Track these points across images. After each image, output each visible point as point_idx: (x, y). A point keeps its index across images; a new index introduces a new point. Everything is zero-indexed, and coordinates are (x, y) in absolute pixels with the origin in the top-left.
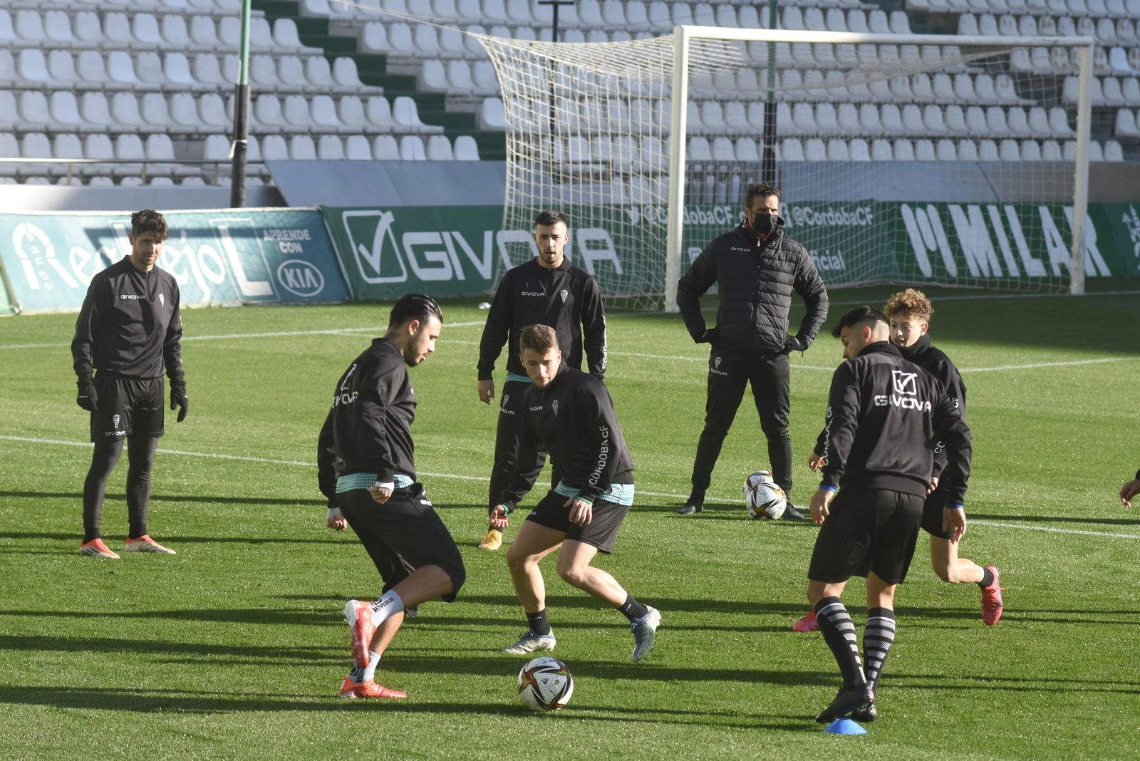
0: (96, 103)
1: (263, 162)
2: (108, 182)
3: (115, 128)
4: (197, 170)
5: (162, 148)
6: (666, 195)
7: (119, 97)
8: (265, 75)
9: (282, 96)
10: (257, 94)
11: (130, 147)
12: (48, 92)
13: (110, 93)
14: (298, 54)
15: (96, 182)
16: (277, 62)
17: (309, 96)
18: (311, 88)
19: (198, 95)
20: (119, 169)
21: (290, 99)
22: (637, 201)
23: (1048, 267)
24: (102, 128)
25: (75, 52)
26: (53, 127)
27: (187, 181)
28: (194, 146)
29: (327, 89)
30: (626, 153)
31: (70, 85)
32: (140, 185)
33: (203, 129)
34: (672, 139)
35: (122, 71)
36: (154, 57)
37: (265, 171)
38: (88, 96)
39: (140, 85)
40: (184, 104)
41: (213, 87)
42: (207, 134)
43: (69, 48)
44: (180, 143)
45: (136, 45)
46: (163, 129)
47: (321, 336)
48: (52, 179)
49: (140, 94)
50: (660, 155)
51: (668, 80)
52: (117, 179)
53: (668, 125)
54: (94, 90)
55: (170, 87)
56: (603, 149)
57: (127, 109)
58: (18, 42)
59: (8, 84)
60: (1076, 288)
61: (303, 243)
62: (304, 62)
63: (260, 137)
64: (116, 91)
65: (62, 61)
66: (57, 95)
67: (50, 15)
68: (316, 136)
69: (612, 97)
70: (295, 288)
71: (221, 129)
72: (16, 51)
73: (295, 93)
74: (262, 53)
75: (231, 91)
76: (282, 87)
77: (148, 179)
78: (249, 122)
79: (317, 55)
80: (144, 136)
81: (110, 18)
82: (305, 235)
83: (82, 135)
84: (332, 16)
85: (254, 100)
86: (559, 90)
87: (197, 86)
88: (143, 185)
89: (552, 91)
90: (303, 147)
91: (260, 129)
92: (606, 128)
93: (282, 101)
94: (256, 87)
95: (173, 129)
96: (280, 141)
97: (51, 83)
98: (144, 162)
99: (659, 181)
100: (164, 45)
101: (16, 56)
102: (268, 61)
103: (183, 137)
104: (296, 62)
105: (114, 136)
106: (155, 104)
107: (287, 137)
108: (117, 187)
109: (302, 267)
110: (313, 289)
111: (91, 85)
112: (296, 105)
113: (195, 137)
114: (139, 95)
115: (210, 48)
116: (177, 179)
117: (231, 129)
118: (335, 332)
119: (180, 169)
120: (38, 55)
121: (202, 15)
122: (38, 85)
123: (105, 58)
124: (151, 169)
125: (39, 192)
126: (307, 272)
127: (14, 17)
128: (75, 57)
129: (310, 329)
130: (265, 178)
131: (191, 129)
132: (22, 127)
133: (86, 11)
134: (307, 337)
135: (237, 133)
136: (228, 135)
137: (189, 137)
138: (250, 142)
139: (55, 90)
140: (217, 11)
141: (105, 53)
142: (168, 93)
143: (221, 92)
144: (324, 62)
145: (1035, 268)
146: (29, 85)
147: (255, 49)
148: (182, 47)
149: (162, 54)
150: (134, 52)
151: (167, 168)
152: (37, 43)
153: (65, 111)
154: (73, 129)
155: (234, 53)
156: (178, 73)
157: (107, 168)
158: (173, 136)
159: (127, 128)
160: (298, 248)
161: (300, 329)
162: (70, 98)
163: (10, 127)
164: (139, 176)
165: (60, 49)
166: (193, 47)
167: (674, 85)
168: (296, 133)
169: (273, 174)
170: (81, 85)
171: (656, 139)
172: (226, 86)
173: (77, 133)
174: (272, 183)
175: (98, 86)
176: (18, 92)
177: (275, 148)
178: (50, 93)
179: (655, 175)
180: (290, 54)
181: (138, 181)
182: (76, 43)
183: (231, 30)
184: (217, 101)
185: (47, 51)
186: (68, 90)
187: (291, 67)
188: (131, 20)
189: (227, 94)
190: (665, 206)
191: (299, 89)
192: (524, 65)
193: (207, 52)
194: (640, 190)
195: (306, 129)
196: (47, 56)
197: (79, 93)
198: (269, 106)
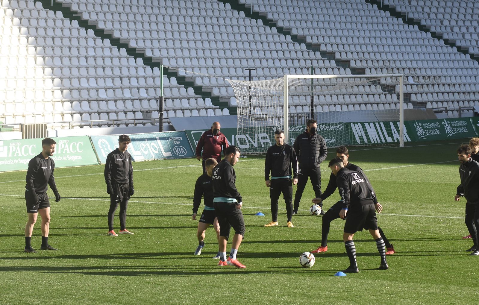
0: (120, 104)
1: (168, 118)
2: (124, 126)
3: (126, 110)
4: (150, 121)
5: (139, 115)
6: (283, 123)
8: (168, 93)
9: (173, 99)
10: (166, 99)
11: (130, 116)
12: (107, 101)
13: (124, 100)
14: (177, 87)
15: (121, 126)
16: (171, 89)
17: (181, 99)
18: (181, 97)
19: (149, 100)
20: (127, 122)
21: (175, 100)
22: (275, 125)
23: (393, 140)
24: (122, 110)
25: (114, 89)
26: (109, 111)
27: (146, 124)
28: (148, 114)
29: (186, 97)
30: (271, 112)
33: (151, 109)
34: (284, 107)
35: (127, 94)
36: (136, 89)
37: (169, 121)
38: (118, 101)
39: (132, 98)
40: (145, 103)
41: (153, 97)
42: (152, 111)
43: (112, 88)
44: (144, 114)
45: (131, 87)
46: (140, 110)
47: (186, 167)
48: (109, 126)
49: (133, 100)
50: (281, 112)
51: (283, 90)
52: (127, 125)
53: (283, 103)
54: (120, 100)
55: (141, 98)
56: (265, 111)
57: (129, 105)
58: (98, 87)
59: (96, 99)
60: (401, 145)
61: (180, 141)
62: (179, 89)
63: (167, 111)
64: (126, 100)
65: (110, 92)
66: (109, 102)
67: (106, 79)
68: (183, 110)
69: (267, 96)
70: (178, 154)
71: (156, 109)
72: (97, 90)
73: (177, 98)
74: (167, 87)
75: (158, 98)
76: (173, 97)
77: (136, 124)
78: (164, 107)
79: (183, 87)
80: (134, 112)
81: (123, 79)
82: (181, 139)
83: (117, 113)
84: (186, 76)
85: (165, 101)
86: (252, 94)
87: (148, 97)
89: (250, 95)
90: (179, 114)
91: (167, 109)
92: (266, 105)
93: (173, 100)
94: (165, 97)
95: (142, 110)
96: (173, 112)
97: (108, 98)
98: (135, 120)
99: (281, 119)
100: (139, 86)
101: (97, 91)
102: (168, 89)
103: (145, 112)
104: (177, 89)
105: (125, 113)
106: (137, 103)
107: (175, 111)
108: (127, 127)
109: (180, 148)
110: (184, 154)
111: (119, 98)
112: (177, 101)
113: (149, 112)
115: (152, 86)
116: (144, 124)
117: (159, 109)
118: (190, 166)
119: (145, 121)
120: (104, 90)
121: (149, 77)
122: (104, 99)
123: (123, 90)
124: (136, 122)
125: (105, 129)
126: (182, 149)
127: (96, 80)
128: (114, 91)
129: (183, 165)
130: (169, 123)
131: (147, 110)
132: (100, 111)
133: (117, 78)
134: (182, 168)
135: (160, 111)
136: (158, 111)
137: (147, 112)
138: (164, 113)
139: (108, 100)
140: (154, 76)
141: (122, 89)
142: (140, 100)
143: (155, 99)
144: (185, 89)
145: (389, 140)
146: (101, 99)
147: (164, 86)
148: (144, 86)
149: (138, 89)
150: (130, 89)
151: (141, 121)
152: (103, 87)
153: (112, 106)
154: (114, 111)
155: (159, 87)
156: (143, 94)
157: (124, 122)
158: (142, 112)
159: (129, 110)
160: (179, 142)
161: (180, 165)
162: (113, 102)
163: (96, 111)
164: (133, 124)
165: (110, 89)
166: (147, 86)
167: (284, 92)
168: (177, 110)
169: (171, 121)
170: (116, 98)
171: (280, 107)
172: (157, 97)
174: (171, 124)
175: (121, 98)
176: (98, 101)
177: (171, 114)
179: (280, 117)
180: (175, 87)
181: (133, 125)
182: (114, 87)
183: (158, 80)
184: (154, 101)
185: (106, 89)
186: (113, 100)
187: (175, 91)
188: (129, 79)
189: (157, 99)
190: (283, 126)
191: (178, 97)
192: (241, 88)
193: (151, 88)
194: (276, 122)
195: (180, 108)
196: (106, 91)
197: (115, 101)
198: (169, 102)
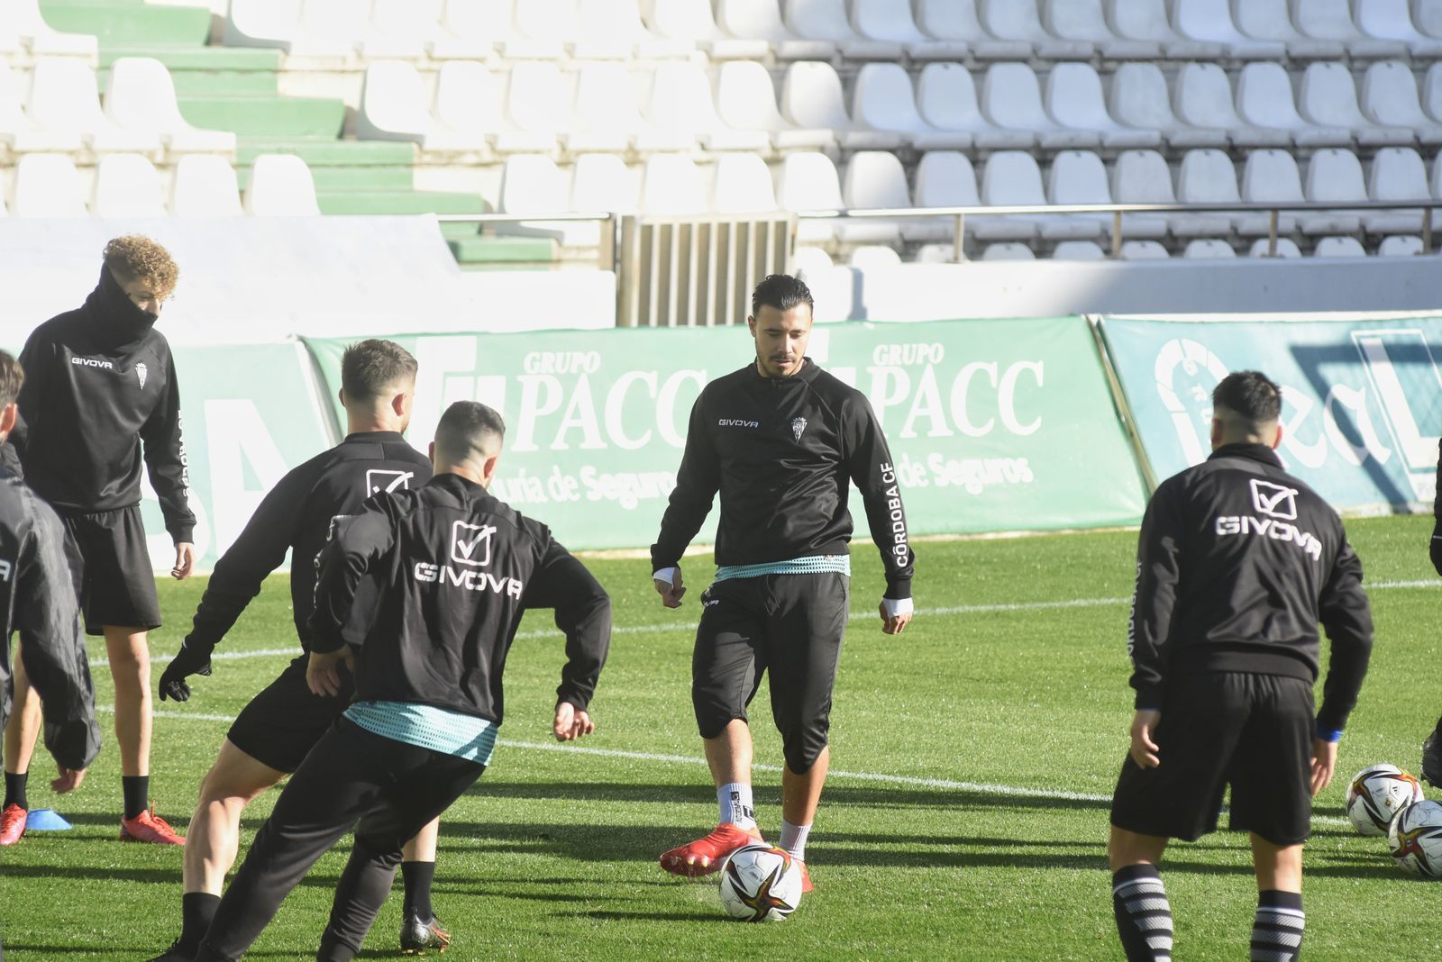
0: (1329, 85)
2: (1353, 248)
3: (1369, 135)
7: (1378, 70)
11: (1400, 176)
12: (1232, 64)
13: (1359, 63)
15: (1327, 247)
20: (1376, 221)
24: (1343, 135)
26: (1242, 137)
31: (1278, 48)
32: (1417, 254)
35: (1386, 18)
38: (1316, 70)
39: (1423, 45)
48: (1238, 244)
49: (1422, 63)
52: (1371, 241)
54: (1327, 59)
59: (1153, 51)
64: (1372, 59)
66: (1252, 71)
77: (1437, 243)
80: (1429, 152)
88: (1425, 252)
97: (1241, 47)
98: (1428, 208)
105: (1366, 152)
108: (1372, 259)
111: (1323, 49)
114: (1419, 65)
122: (1214, 51)
132: (1178, 139)
139: (1247, 61)
146: (1196, 51)
153: (1268, 102)
154: (1283, 139)
157: (1351, 220)
159: (1393, 136)
162: (1276, 76)
163: (1155, 137)
164: (1417, 234)
170: (1301, 49)
173: (1292, 147)
175: (1337, 49)
176: (1171, 65)
178: (1237, 65)
186: (1276, 60)
197: (1297, 64)
